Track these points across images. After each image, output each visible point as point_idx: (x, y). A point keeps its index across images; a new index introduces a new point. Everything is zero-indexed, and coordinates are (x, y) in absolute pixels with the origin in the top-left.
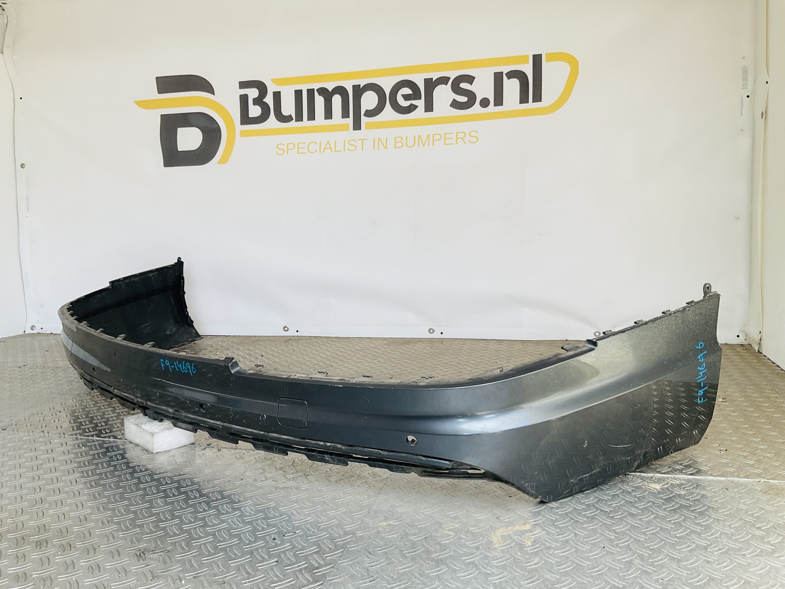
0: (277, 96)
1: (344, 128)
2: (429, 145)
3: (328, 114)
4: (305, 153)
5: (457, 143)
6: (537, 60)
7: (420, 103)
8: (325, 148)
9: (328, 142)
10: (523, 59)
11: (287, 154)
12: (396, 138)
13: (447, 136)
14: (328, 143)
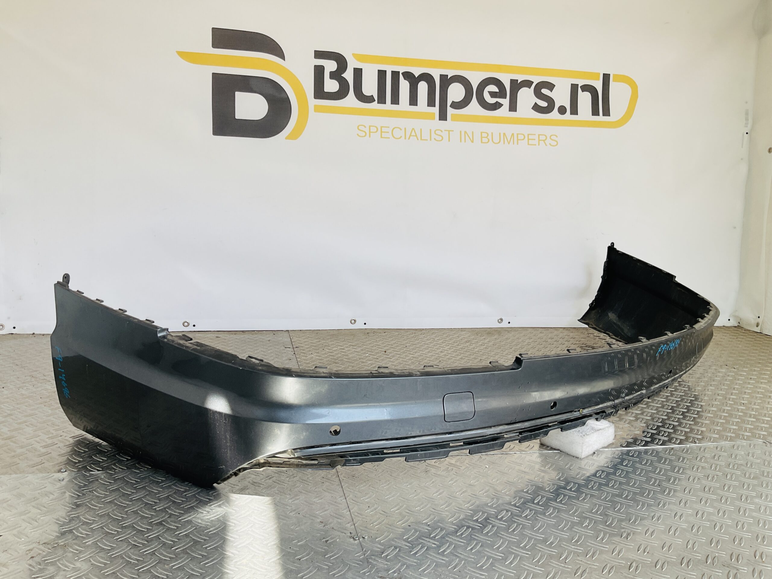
0: (358, 73)
1: (430, 116)
2: (514, 144)
3: (413, 101)
4: (389, 138)
5: (539, 145)
6: (606, 78)
7: (505, 102)
8: (410, 135)
9: (413, 129)
10: (594, 76)
11: (370, 137)
12: (481, 133)
13: (530, 137)
14: (413, 131)
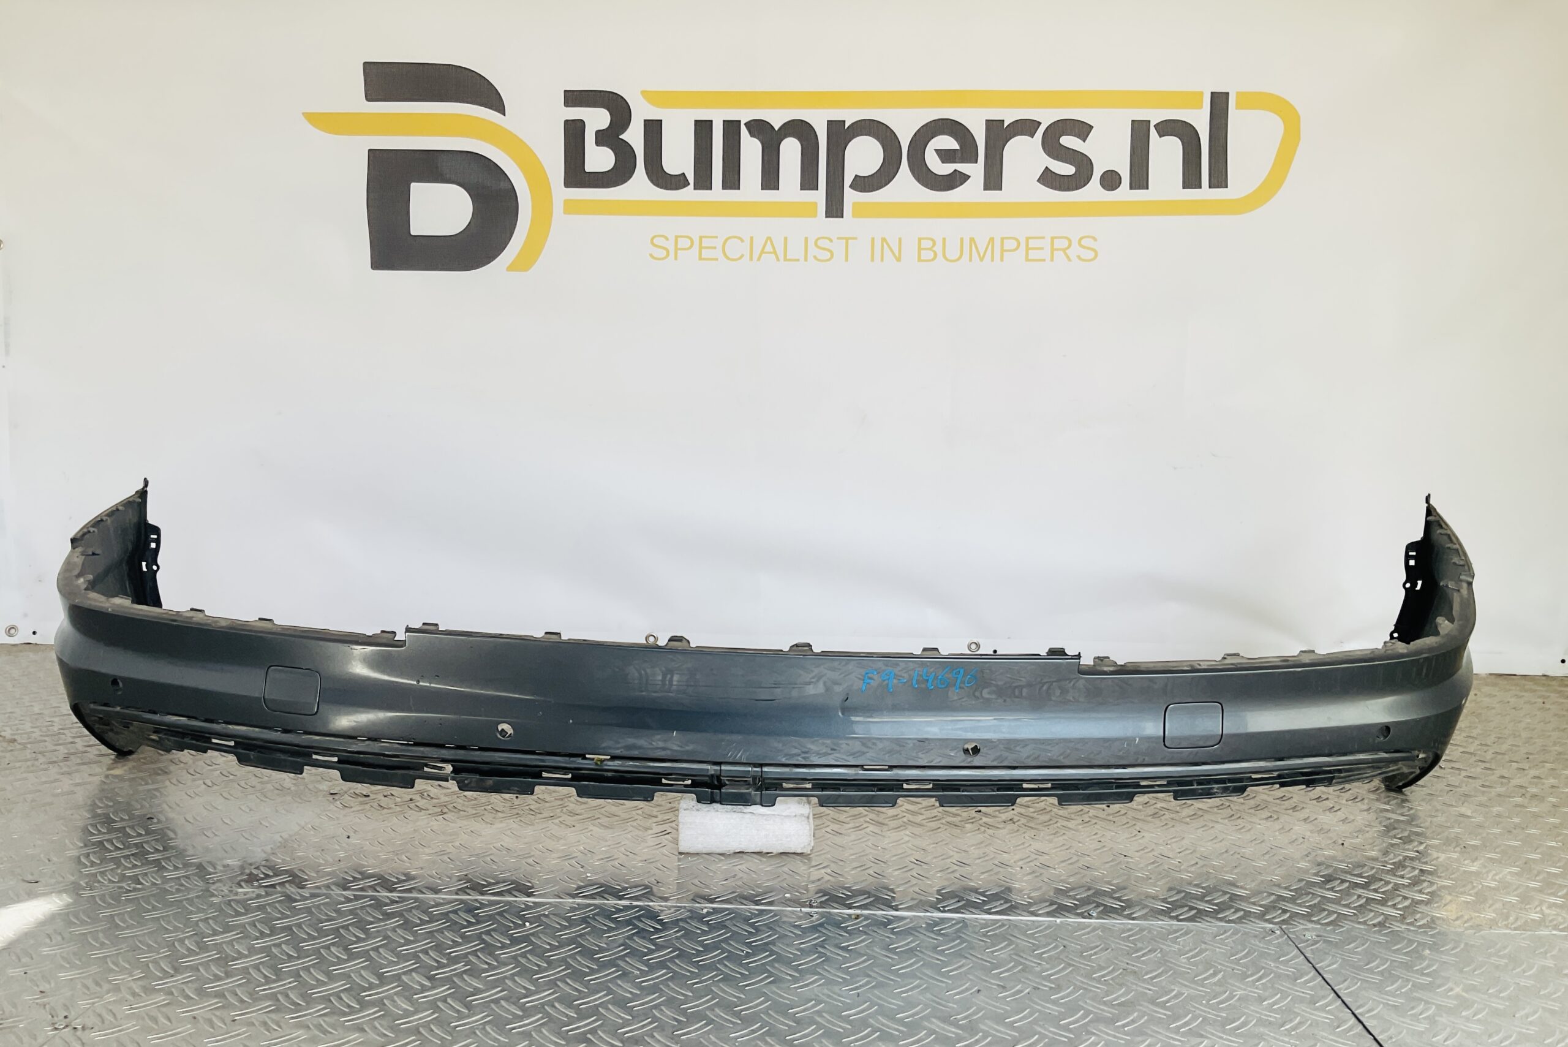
0: (653, 129)
1: (808, 210)
2: (992, 260)
3: (770, 178)
4: (717, 259)
5: (1052, 260)
6: (1219, 103)
7: (976, 170)
8: (762, 252)
9: (769, 238)
10: (1190, 99)
11: (676, 258)
12: (920, 240)
13: (1032, 244)
14: (769, 242)
